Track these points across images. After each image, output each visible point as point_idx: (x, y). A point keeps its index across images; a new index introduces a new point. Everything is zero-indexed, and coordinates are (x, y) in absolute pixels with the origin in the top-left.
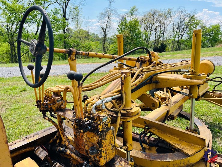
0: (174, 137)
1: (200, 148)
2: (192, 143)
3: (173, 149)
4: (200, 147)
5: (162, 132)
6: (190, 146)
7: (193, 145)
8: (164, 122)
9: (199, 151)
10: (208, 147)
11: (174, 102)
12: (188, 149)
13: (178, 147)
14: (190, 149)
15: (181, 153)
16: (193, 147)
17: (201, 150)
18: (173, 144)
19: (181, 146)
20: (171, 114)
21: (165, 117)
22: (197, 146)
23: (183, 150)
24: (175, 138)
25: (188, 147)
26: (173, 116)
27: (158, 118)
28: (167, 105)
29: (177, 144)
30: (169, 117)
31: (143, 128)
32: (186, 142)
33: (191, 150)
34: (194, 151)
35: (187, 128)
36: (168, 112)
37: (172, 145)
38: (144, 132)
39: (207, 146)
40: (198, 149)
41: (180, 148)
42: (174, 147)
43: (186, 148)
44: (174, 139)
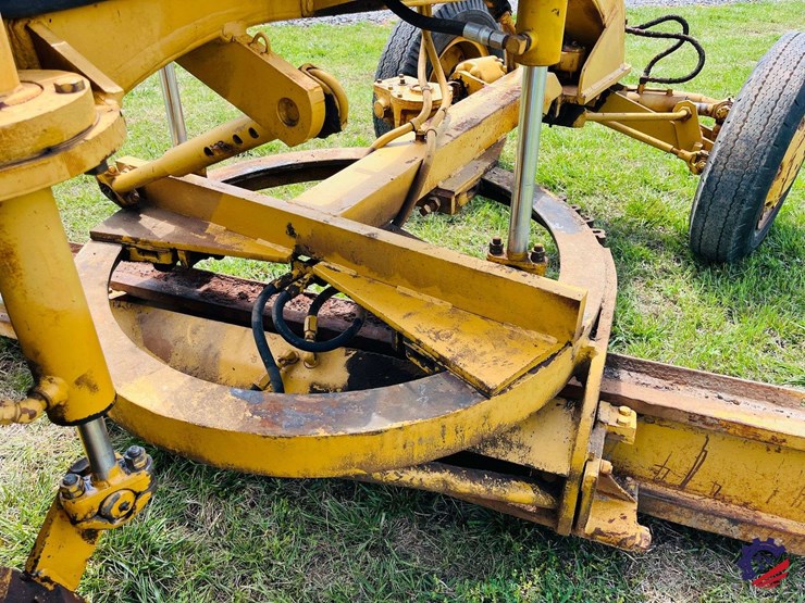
0: (427, 298)
1: (548, 348)
2: (515, 323)
3: (414, 361)
4: (549, 343)
5: (374, 276)
6: (498, 341)
7: (519, 330)
8: (396, 223)
9: (546, 363)
10: (593, 335)
11: (463, 124)
12: (489, 357)
13: (441, 348)
14: (500, 354)
15: (452, 379)
16: (514, 344)
17: (555, 355)
18: (418, 336)
19: (456, 340)
20: (441, 185)
21: (402, 199)
22: (535, 335)
23: (461, 362)
24: (436, 301)
25: (488, 348)
26: (446, 195)
28: (421, 138)
29: (437, 334)
30: (427, 200)
31: (281, 261)
32: (483, 318)
33: (500, 363)
34: (521, 362)
35: (496, 248)
36: (420, 173)
37: (411, 342)
38: (286, 280)
39: (587, 331)
40: (542, 353)
41: (448, 355)
42: (421, 351)
43: (479, 351)
44: (429, 305)
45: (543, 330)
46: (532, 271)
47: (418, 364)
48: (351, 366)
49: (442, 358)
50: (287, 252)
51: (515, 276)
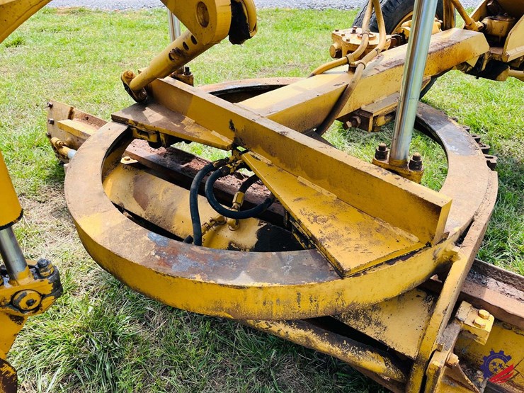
0: (318, 188)
1: (408, 245)
2: (385, 219)
3: (296, 237)
4: (411, 241)
5: (283, 166)
6: (366, 232)
7: (388, 226)
8: (318, 131)
9: (404, 258)
10: (460, 241)
11: (391, 62)
12: (352, 244)
13: (314, 230)
14: (364, 242)
15: (317, 256)
16: (379, 236)
17: (413, 253)
18: (299, 216)
19: (330, 226)
20: (363, 107)
21: (326, 114)
22: (400, 232)
23: (326, 244)
24: (325, 192)
25: (355, 236)
26: (366, 116)
27: (288, 110)
28: (353, 69)
29: (315, 218)
30: (350, 117)
31: (223, 148)
32: (360, 211)
33: (360, 250)
34: (379, 253)
35: (381, 153)
36: (344, 95)
37: (294, 221)
38: (223, 162)
39: (453, 236)
40: (402, 248)
41: (318, 236)
42: (301, 229)
43: (346, 237)
44: (319, 194)
45: (407, 229)
46: (408, 177)
47: (298, 239)
48: (261, 234)
49: (313, 238)
50: (228, 142)
51: (389, 178)
